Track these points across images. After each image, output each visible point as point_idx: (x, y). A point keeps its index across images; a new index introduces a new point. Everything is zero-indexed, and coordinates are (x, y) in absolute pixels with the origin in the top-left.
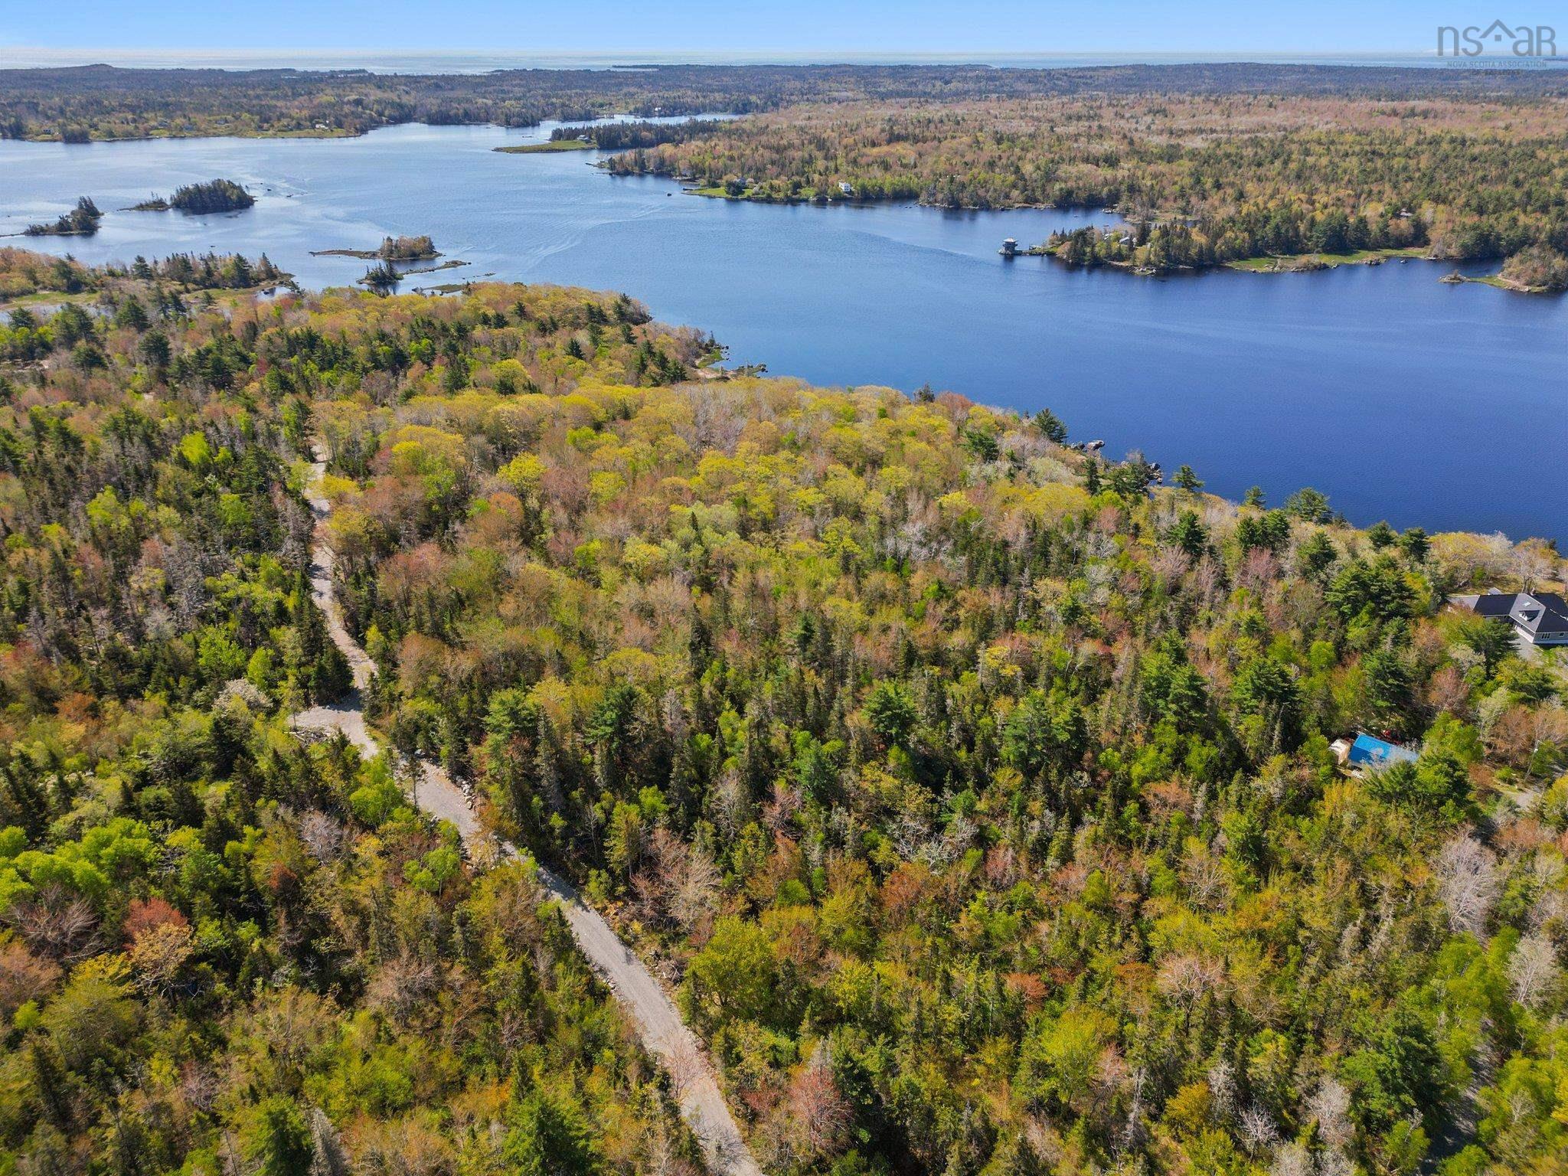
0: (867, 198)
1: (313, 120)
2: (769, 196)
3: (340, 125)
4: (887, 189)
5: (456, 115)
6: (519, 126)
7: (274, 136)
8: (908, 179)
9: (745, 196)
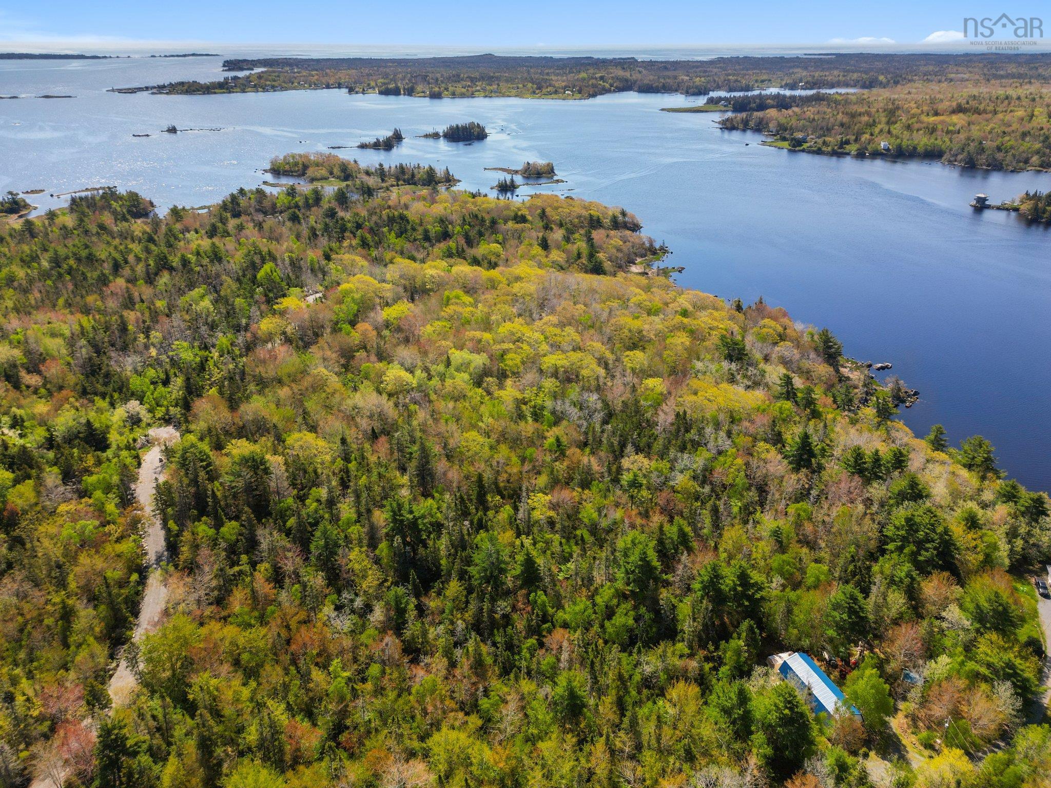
0: (900, 155)
1: (565, 88)
2: (820, 149)
3: (580, 92)
4: (920, 149)
5: (657, 87)
6: (694, 94)
7: (539, 98)
8: (942, 141)
9: (801, 148)
